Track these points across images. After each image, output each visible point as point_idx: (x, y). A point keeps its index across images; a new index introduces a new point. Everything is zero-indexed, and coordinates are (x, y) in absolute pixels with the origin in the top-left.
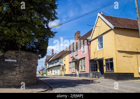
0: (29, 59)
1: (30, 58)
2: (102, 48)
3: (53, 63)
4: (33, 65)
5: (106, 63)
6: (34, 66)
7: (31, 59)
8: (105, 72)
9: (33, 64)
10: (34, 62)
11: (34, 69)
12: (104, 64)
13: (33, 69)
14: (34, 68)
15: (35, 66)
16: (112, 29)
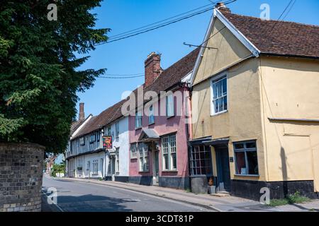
0: (17, 164)
1: (20, 161)
2: (225, 108)
3: (82, 143)
4: (32, 180)
5: (236, 153)
6: (34, 184)
7: (24, 165)
8: (232, 177)
9: (29, 176)
10: (33, 172)
11: (33, 191)
12: (232, 154)
13: (30, 192)
14: (32, 188)
15: (37, 183)
16: (254, 57)
